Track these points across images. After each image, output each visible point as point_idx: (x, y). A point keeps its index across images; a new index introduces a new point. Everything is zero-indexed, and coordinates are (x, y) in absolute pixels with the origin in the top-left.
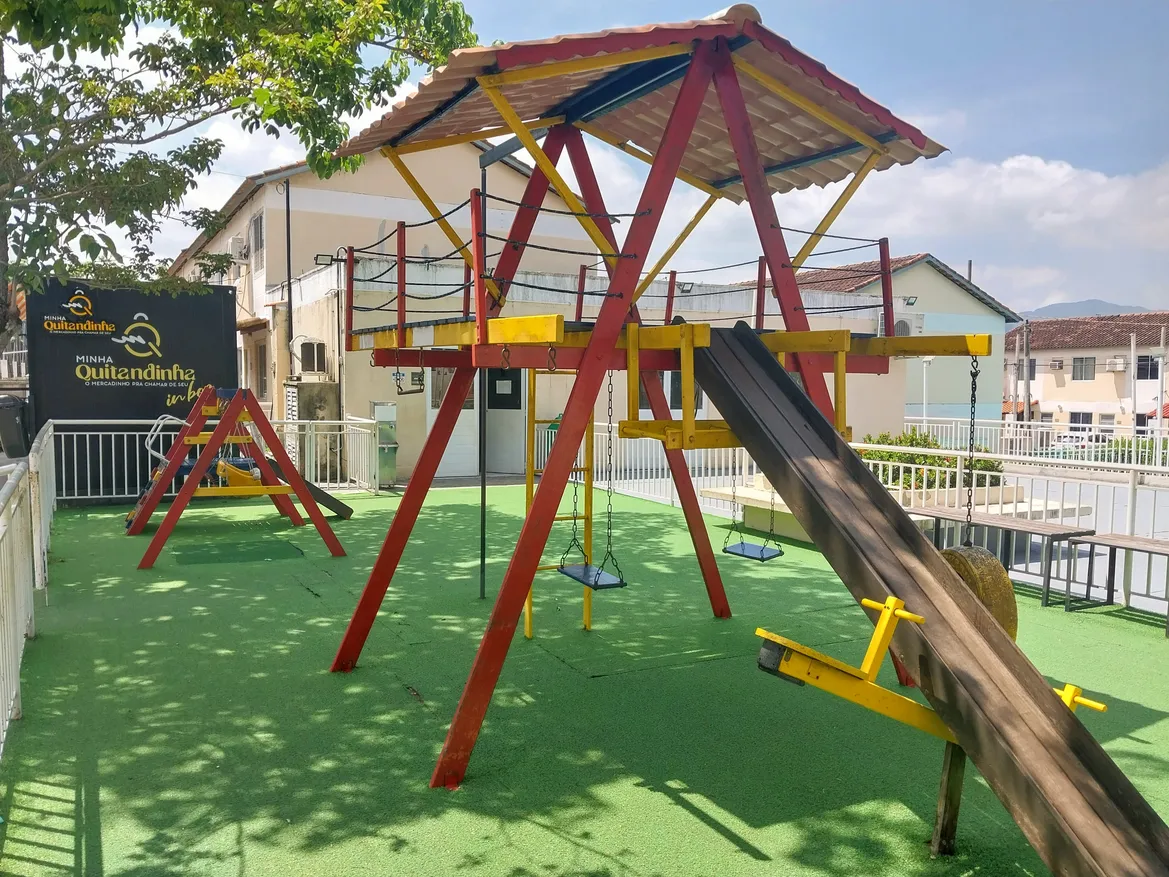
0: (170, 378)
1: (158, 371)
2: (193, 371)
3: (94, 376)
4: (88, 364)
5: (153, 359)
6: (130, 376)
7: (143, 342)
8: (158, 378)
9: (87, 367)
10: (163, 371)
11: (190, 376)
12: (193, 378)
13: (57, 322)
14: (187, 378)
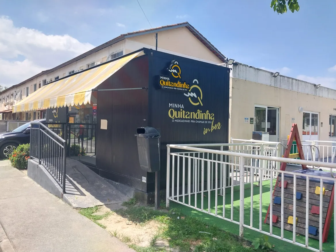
0: (205, 119)
1: (201, 113)
2: (213, 115)
3: (176, 117)
4: (174, 108)
5: (199, 107)
6: (190, 117)
7: (196, 97)
8: (201, 118)
9: (173, 110)
10: (203, 114)
11: (212, 118)
12: (213, 119)
13: (166, 81)
14: (212, 119)
